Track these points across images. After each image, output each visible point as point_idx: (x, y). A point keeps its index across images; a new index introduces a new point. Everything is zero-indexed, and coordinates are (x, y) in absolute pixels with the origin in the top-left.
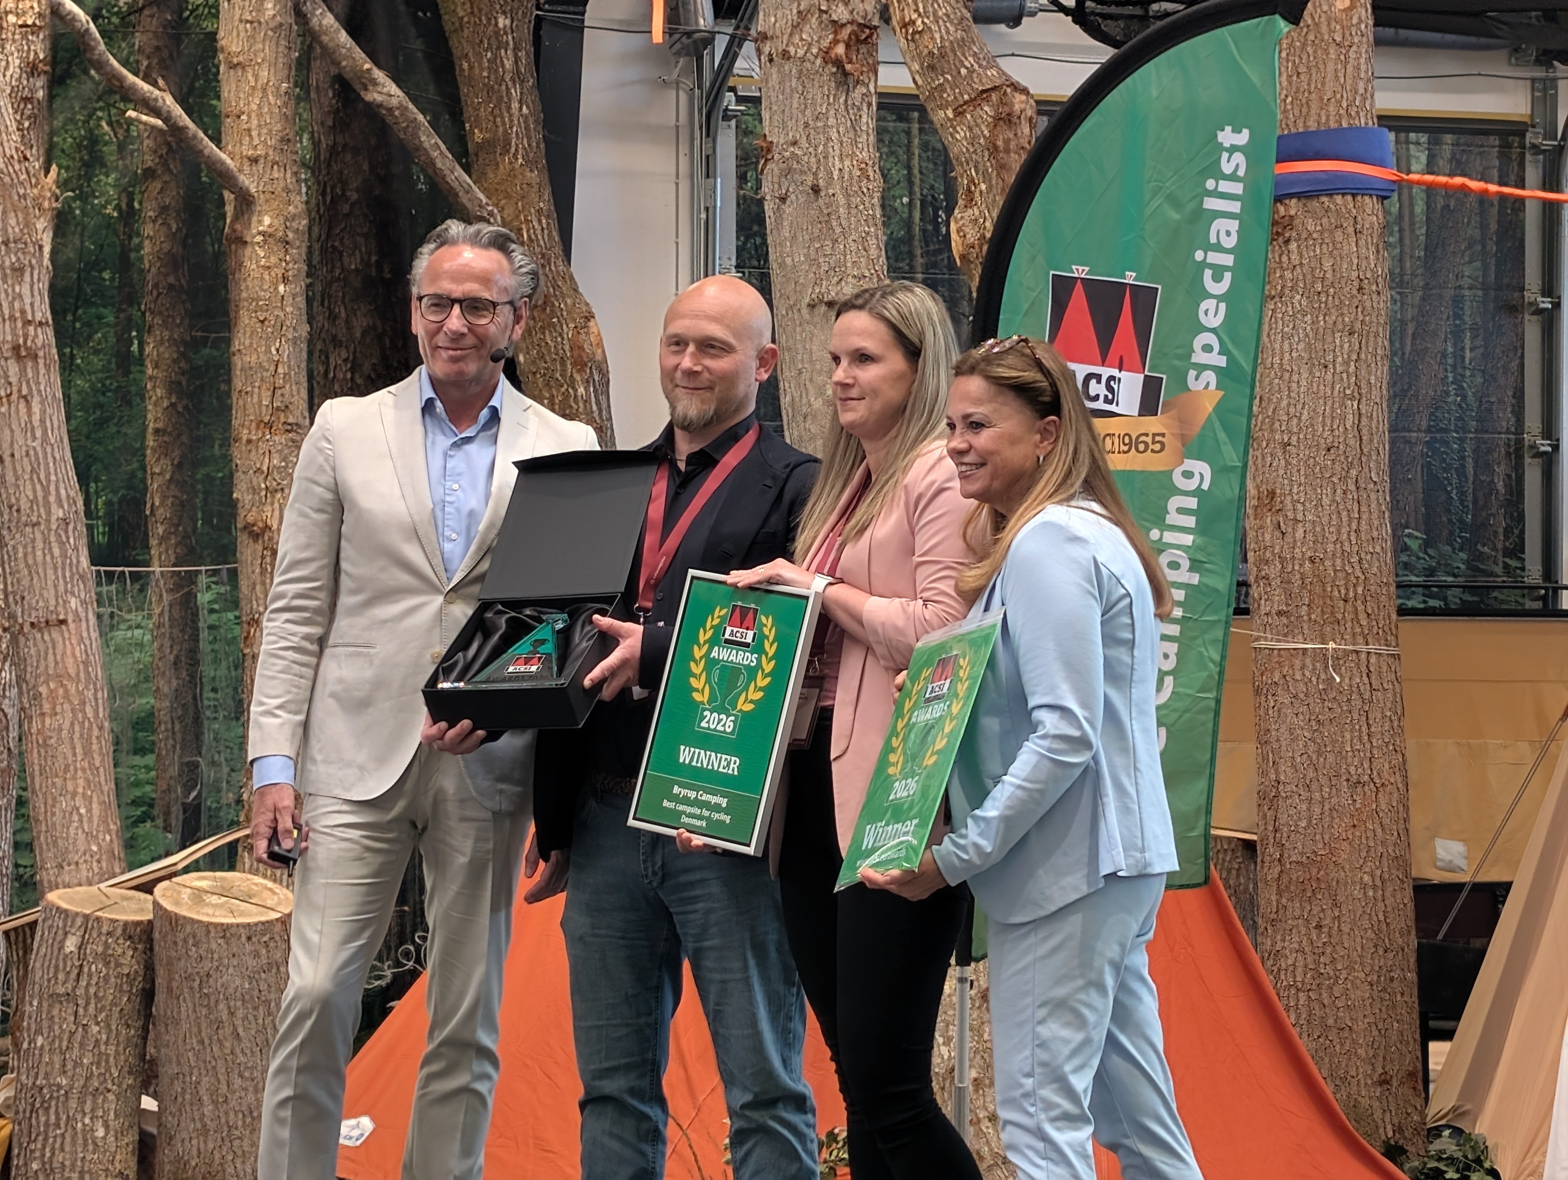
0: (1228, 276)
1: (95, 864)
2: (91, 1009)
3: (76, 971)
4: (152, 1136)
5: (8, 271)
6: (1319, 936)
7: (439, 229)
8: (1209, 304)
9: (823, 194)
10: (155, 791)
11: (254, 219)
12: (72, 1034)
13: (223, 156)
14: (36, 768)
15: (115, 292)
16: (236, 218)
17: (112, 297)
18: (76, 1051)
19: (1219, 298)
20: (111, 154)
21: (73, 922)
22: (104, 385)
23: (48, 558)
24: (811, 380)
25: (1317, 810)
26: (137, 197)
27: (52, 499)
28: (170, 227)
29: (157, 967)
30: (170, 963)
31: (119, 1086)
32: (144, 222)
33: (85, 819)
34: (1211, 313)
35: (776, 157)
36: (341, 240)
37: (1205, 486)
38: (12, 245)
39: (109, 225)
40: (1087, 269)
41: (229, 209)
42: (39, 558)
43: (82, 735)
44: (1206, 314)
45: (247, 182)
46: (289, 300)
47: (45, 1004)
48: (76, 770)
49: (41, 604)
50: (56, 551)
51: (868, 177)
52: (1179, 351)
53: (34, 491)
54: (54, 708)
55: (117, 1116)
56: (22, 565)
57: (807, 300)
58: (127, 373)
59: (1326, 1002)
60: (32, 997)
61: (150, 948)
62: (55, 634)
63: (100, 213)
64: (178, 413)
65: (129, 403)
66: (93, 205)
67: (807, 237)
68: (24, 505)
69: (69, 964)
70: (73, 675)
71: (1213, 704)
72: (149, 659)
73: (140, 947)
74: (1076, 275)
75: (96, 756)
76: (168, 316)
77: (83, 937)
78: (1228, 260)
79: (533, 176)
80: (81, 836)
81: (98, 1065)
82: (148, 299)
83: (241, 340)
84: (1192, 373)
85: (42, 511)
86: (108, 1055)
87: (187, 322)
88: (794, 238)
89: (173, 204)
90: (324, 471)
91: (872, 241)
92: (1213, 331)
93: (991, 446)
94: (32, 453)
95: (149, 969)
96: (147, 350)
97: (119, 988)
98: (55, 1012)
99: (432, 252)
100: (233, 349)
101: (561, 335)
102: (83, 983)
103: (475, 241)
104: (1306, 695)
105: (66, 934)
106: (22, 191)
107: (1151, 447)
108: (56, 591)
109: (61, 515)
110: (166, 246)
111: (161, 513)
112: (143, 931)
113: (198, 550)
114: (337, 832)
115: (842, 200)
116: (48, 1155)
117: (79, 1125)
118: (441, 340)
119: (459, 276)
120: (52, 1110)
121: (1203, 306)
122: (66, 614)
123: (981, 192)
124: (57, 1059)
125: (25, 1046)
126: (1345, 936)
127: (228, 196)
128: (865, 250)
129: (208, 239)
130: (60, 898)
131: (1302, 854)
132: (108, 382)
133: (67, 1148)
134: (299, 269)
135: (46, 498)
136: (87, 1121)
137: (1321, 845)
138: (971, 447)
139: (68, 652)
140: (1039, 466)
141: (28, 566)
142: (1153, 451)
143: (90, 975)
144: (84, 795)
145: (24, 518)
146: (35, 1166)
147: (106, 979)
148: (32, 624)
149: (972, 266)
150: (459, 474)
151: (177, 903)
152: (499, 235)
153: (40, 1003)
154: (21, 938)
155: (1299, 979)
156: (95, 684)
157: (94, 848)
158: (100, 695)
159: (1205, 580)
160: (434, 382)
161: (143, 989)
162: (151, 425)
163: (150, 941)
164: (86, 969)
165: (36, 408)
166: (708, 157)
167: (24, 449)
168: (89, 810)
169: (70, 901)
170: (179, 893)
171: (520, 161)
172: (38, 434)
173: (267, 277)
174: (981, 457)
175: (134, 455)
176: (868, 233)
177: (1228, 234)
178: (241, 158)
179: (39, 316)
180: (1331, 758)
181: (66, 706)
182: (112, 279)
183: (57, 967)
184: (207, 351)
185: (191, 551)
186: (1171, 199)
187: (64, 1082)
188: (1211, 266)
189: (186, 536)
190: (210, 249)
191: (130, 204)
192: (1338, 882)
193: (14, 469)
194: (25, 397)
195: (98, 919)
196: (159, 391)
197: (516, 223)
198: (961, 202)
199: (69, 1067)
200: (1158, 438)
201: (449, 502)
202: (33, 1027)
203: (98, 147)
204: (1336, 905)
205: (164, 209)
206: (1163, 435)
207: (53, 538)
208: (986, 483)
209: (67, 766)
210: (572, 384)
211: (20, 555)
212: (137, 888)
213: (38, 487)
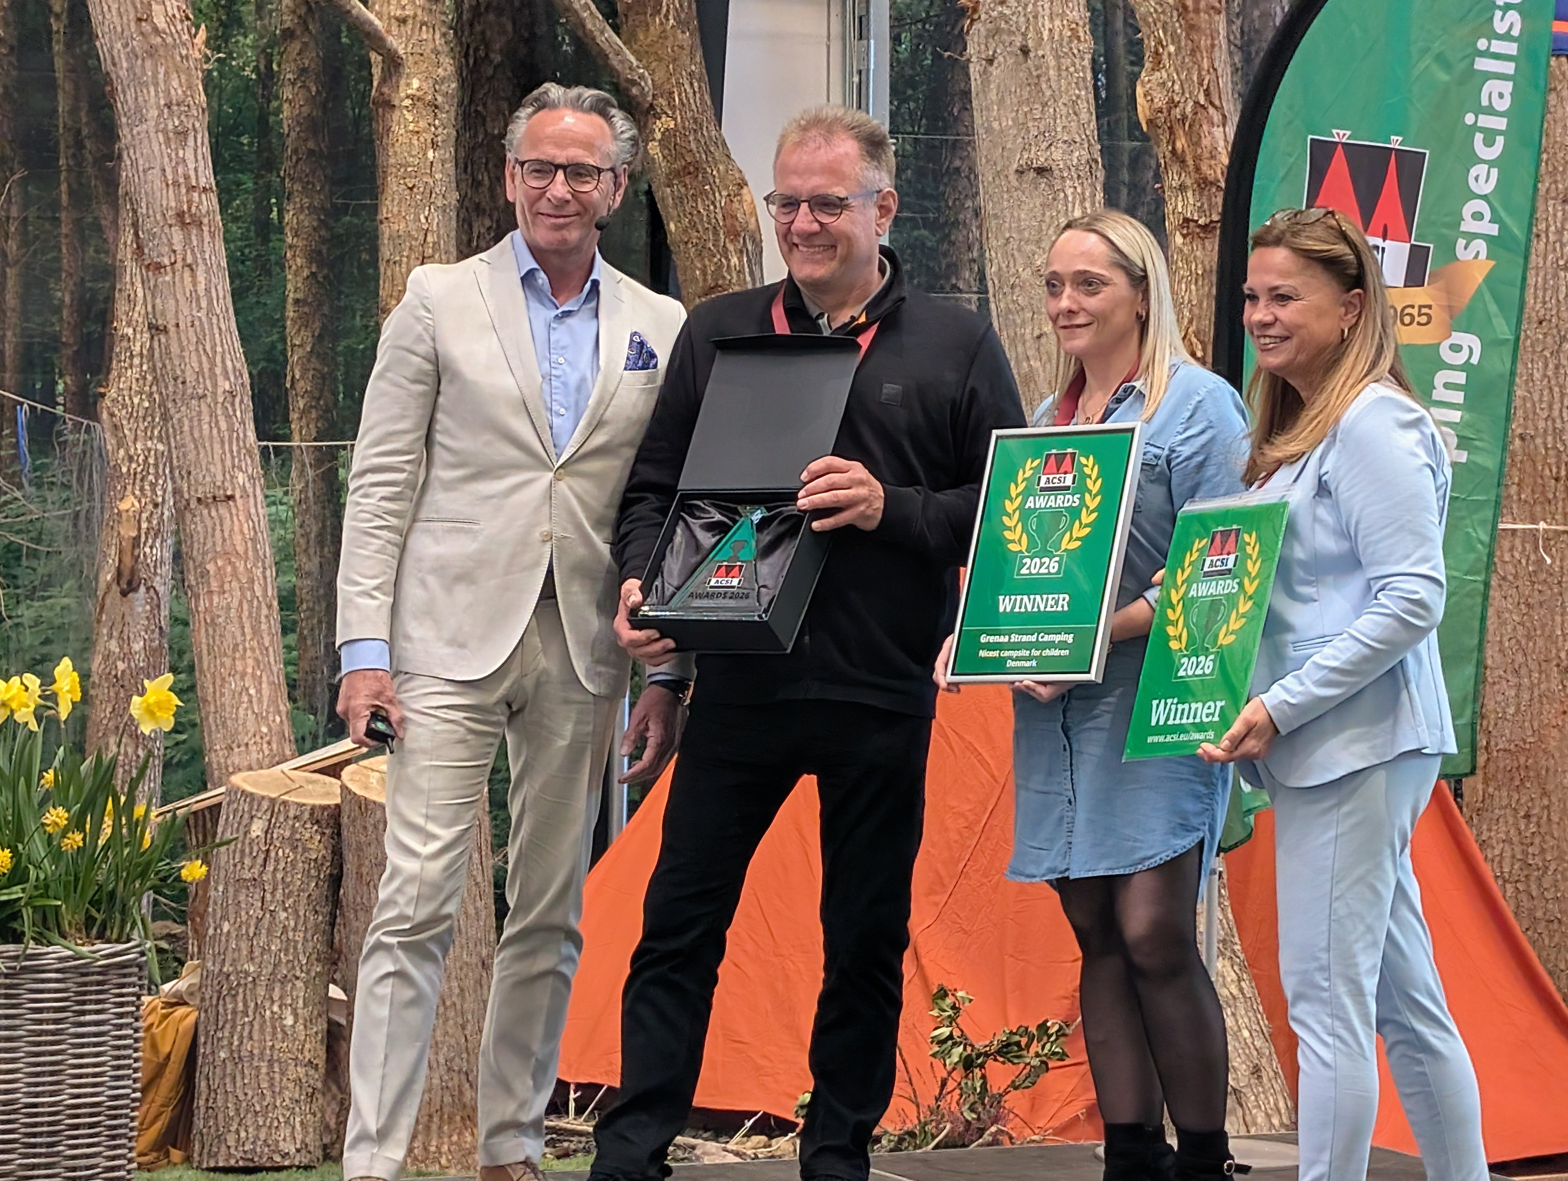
0: (1500, 140)
1: (265, 746)
2: (279, 895)
3: (263, 856)
4: (339, 1025)
5: (171, 135)
6: (1527, 826)
7: (535, 93)
8: (1480, 170)
9: (1032, 55)
10: (297, 672)
11: (402, 82)
12: (259, 920)
13: (372, 16)
14: (204, 647)
15: (253, 157)
16: (383, 81)
17: (251, 163)
18: (263, 938)
19: (1491, 164)
20: (250, 13)
21: (259, 805)
22: (243, 254)
23: (215, 431)
24: (1019, 250)
25: (1526, 696)
26: (276, 58)
27: (218, 371)
28: (309, 91)
29: (345, 852)
30: (359, 848)
31: (308, 973)
32: (283, 85)
33: (255, 700)
34: (1482, 179)
35: (983, 17)
36: (485, 105)
37: (1475, 360)
38: (175, 108)
39: (247, 88)
40: (1348, 133)
41: (377, 72)
42: (206, 432)
43: (250, 614)
44: (1477, 179)
45: (395, 44)
46: (438, 166)
47: (231, 890)
48: (245, 650)
49: (208, 479)
50: (223, 425)
51: (1078, 38)
52: (1447, 219)
53: (200, 363)
54: (222, 586)
55: (305, 1005)
56: (188, 439)
57: (1015, 166)
58: (266, 240)
59: (1534, 894)
60: (217, 883)
61: (338, 833)
62: (223, 511)
63: (238, 75)
64: (318, 282)
65: (269, 273)
66: (231, 66)
67: (1015, 100)
68: (190, 377)
69: (255, 848)
70: (241, 552)
71: (1482, 587)
72: (290, 536)
73: (327, 831)
74: (1337, 140)
75: (265, 635)
76: (308, 183)
77: (270, 821)
78: (1501, 124)
79: (685, 38)
80: (251, 717)
81: (287, 951)
82: (287, 164)
83: (389, 207)
84: (1461, 242)
85: (208, 382)
86: (296, 942)
87: (327, 188)
88: (1001, 102)
89: (313, 66)
90: (423, 341)
91: (1082, 105)
92: (1484, 197)
93: (1299, 320)
94: (197, 323)
95: (337, 854)
96: (287, 217)
97: (306, 873)
98: (242, 898)
99: (530, 116)
100: (379, 217)
101: (713, 203)
102: (270, 868)
103: (577, 105)
104: (1516, 577)
105: (252, 818)
106: (184, 52)
107: (1417, 319)
108: (224, 467)
109: (227, 388)
110: (306, 110)
111: (301, 385)
112: (330, 816)
113: (340, 425)
114: (439, 713)
115: (1052, 63)
116: (236, 1043)
117: (268, 1013)
118: (543, 206)
119: (561, 142)
120: (240, 997)
121: (1473, 172)
122: (233, 489)
123: (1169, 54)
124: (244, 945)
125: (211, 931)
126: (1555, 826)
127: (374, 57)
128: (1075, 114)
129: (348, 102)
130: (244, 781)
131: (1510, 741)
132: (247, 251)
133: (256, 1036)
134: (447, 133)
135: (212, 368)
136: (276, 1008)
137: (1530, 733)
138: (1276, 319)
139: (236, 528)
140: (1343, 340)
141: (194, 440)
142: (1419, 324)
143: (277, 861)
144: (253, 675)
145: (189, 391)
146: (223, 1055)
147: (293, 864)
148: (199, 500)
149: (1160, 131)
150: (563, 348)
151: (366, 788)
152: (600, 100)
153: (226, 889)
154: (200, 823)
155: (1506, 870)
156: (263, 562)
157: (264, 730)
158: (268, 573)
159: (1474, 458)
160: (535, 251)
161: (331, 875)
162: (291, 295)
163: (338, 825)
164: (273, 854)
165: (201, 277)
166: (860, 18)
167: (189, 319)
168: (259, 691)
169: (255, 784)
170: (368, 777)
171: (672, 21)
172: (204, 304)
173: (416, 142)
174: (1287, 330)
175: (273, 326)
176: (1078, 97)
177: (1501, 96)
178: (389, 18)
179: (203, 182)
180: (1540, 642)
181: (235, 584)
182: (251, 144)
183: (243, 852)
184: (348, 218)
185: (332, 424)
186: (1441, 59)
187: (252, 969)
188: (1482, 130)
189: (327, 410)
190: (351, 113)
191: (269, 67)
192: (1547, 770)
193: (179, 339)
194: (189, 266)
195: (285, 803)
196: (298, 260)
197: (667, 86)
198: (1148, 65)
199: (257, 953)
200: (1424, 310)
201: (557, 377)
202: (219, 911)
203: (235, 7)
204: (1545, 793)
205: (303, 71)
206: (1430, 307)
207: (219, 412)
208: (1291, 356)
209: (236, 645)
210: (725, 253)
211: (186, 428)
212: (321, 771)
213: (204, 358)
